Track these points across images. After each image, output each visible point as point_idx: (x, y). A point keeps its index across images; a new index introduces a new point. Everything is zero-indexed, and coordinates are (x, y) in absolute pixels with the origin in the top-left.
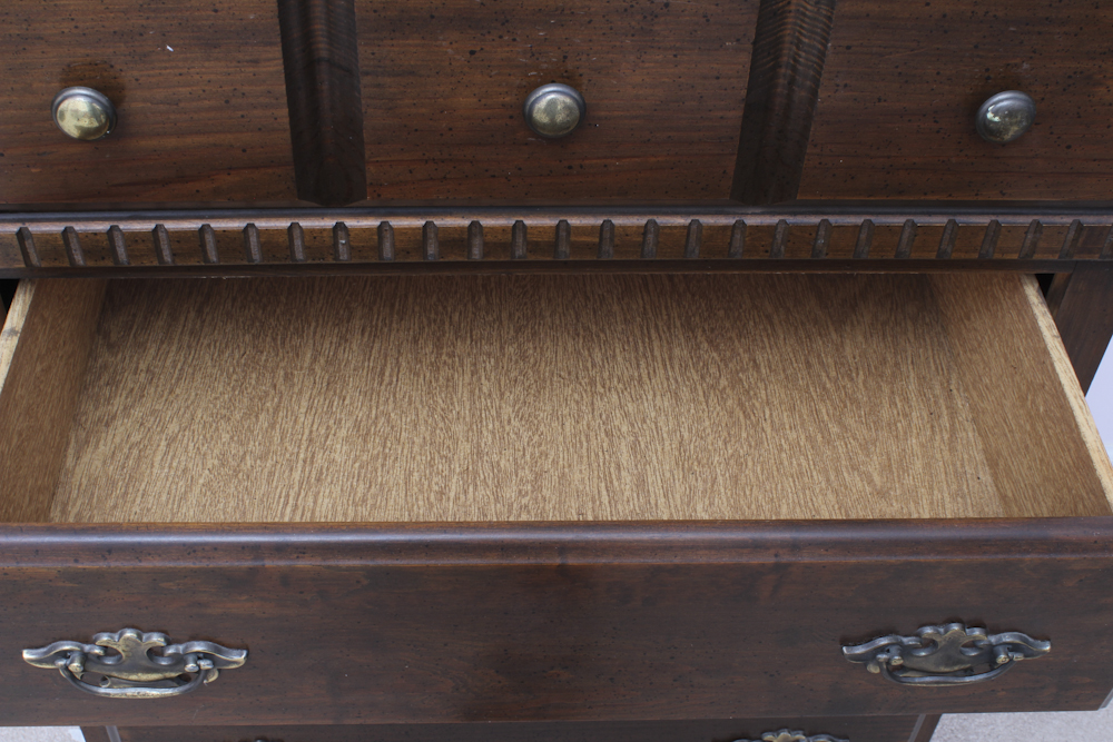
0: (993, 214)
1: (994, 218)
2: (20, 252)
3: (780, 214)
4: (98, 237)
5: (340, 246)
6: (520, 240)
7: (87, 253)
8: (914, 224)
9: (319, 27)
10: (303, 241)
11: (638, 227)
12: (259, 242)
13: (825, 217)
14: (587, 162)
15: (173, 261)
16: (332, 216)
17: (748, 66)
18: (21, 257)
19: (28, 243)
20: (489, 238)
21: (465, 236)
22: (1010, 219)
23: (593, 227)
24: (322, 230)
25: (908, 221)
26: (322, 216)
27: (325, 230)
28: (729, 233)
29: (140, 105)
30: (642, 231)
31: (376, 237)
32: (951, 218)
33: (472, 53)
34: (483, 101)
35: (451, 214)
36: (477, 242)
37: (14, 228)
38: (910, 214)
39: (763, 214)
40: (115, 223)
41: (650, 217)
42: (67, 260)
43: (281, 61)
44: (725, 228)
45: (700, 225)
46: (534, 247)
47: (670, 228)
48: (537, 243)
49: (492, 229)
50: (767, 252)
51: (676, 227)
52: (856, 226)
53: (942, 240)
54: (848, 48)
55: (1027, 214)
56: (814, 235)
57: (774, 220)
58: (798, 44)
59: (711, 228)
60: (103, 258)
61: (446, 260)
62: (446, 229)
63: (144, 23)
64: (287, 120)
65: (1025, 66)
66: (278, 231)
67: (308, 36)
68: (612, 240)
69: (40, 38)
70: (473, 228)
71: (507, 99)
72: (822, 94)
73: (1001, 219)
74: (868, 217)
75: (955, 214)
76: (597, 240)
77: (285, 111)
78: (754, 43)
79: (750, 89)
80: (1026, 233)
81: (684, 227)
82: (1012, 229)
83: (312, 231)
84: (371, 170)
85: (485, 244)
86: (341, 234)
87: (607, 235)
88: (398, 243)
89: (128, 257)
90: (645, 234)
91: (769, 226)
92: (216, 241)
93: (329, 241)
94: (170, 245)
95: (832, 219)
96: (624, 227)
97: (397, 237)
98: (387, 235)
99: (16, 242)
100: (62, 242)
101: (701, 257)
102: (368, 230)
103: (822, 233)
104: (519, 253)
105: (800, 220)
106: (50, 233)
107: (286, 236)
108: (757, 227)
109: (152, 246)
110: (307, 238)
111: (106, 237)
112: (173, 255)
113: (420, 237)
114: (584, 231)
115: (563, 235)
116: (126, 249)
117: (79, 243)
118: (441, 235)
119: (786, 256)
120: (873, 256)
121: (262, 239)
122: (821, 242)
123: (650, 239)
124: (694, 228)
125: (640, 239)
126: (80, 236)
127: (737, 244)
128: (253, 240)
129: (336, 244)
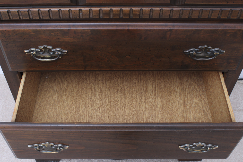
0: (231, 8)
1: (231, 9)
2: (8, 16)
3: (181, 7)
4: (26, 12)
5: (81, 15)
6: (121, 13)
7: (23, 16)
8: (212, 10)
10: (72, 13)
11: (149, 10)
12: (62, 13)
13: (192, 8)
15: (43, 18)
16: (78, 7)
18: (8, 17)
19: (10, 14)
20: (114, 13)
21: (109, 12)
22: (235, 9)
23: (138, 10)
24: (76, 11)
25: (211, 9)
26: (76, 7)
27: (77, 11)
28: (170, 12)
30: (149, 11)
31: (89, 12)
32: (221, 8)
35: (106, 7)
36: (112, 14)
37: (7, 10)
38: (211, 8)
39: (177, 7)
40: (29, 9)
41: (151, 8)
42: (19, 18)
44: (168, 11)
45: (163, 10)
46: (125, 15)
47: (156, 10)
48: (125, 14)
49: (115, 10)
50: (178, 16)
51: (157, 10)
52: (199, 10)
53: (219, 14)
55: (239, 8)
56: (189, 12)
57: (180, 9)
59: (165, 10)
60: (27, 17)
61: (105, 18)
62: (105, 11)
66: (66, 11)
68: (142, 13)
70: (111, 10)
73: (233, 9)
74: (202, 8)
75: (222, 8)
76: (139, 13)
80: (239, 12)
81: (159, 10)
82: (235, 11)
83: (74, 11)
85: (114, 14)
86: (81, 12)
87: (141, 12)
88: (93, 14)
89: (32, 17)
90: (150, 12)
91: (179, 10)
92: (52, 13)
93: (78, 13)
94: (42, 14)
95: (193, 9)
96: (145, 10)
97: (93, 12)
98: (91, 12)
99: (7, 13)
100: (17, 13)
101: (163, 17)
102: (87, 11)
103: (191, 12)
104: (121, 16)
105: (186, 9)
106: (15, 11)
107: (68, 12)
108: (176, 11)
109: (38, 14)
110: (73, 13)
111: (27, 12)
112: (42, 17)
113: (99, 12)
114: (136, 11)
115: (131, 12)
116: (32, 15)
117: (21, 13)
118: (103, 12)
119: (183, 17)
120: (202, 17)
121: (63, 13)
122: (191, 14)
123: (151, 13)
124: (161, 10)
125: (149, 13)
126: (21, 12)
127: (171, 14)
128: (61, 13)
129: (79, 14)
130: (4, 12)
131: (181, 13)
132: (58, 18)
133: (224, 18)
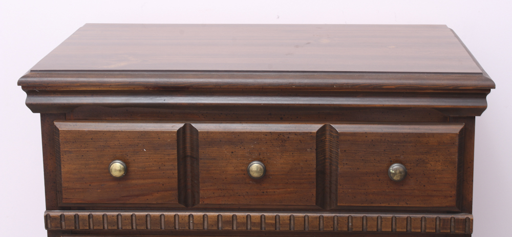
1: (408, 215)
2: (88, 223)
4: (114, 217)
5: (191, 223)
6: (249, 222)
7: (109, 223)
8: (381, 217)
9: (188, 145)
10: (179, 221)
11: (288, 217)
13: (350, 214)
14: (268, 190)
15: (136, 228)
16: (189, 211)
17: (315, 157)
18: (88, 225)
19: (91, 220)
20: (239, 221)
21: (231, 220)
22: (414, 216)
23: (273, 216)
24: (185, 216)
25: (379, 216)
26: (186, 211)
28: (318, 220)
29: (134, 168)
31: (202, 220)
32: (394, 215)
33: (232, 152)
34: (236, 169)
35: (226, 211)
36: (235, 222)
37: (88, 214)
38: (379, 213)
40: (120, 213)
41: (291, 214)
42: (102, 226)
43: (176, 155)
44: (316, 218)
45: (308, 217)
46: (253, 224)
47: (298, 217)
48: (255, 223)
49: (240, 217)
50: (332, 228)
51: (300, 217)
52: (360, 217)
53: (392, 223)
54: (345, 151)
55: (420, 214)
56: (347, 221)
57: (334, 215)
58: (331, 151)
59: (312, 217)
60: (114, 226)
61: (225, 229)
62: (225, 216)
63: (139, 142)
64: (177, 175)
65: (402, 157)
66: (171, 216)
67: (185, 148)
68: (279, 222)
69: (109, 146)
70: (234, 217)
71: (243, 168)
72: (340, 167)
73: (411, 216)
74: (364, 214)
76: (274, 222)
77: (176, 171)
78: (316, 150)
79: (317, 166)
80: (421, 221)
81: (302, 217)
82: (416, 219)
83: (182, 216)
84: (201, 192)
85: (237, 223)
86: (191, 218)
87: (278, 220)
88: (209, 222)
89: (122, 225)
90: (290, 220)
91: (331, 217)
92: (151, 220)
93: (187, 220)
94: (136, 221)
95: (352, 215)
96: (283, 217)
97: (209, 220)
98: (206, 219)
99: (87, 219)
100: (102, 219)
101: (310, 229)
102: (199, 216)
103: (350, 220)
104: (249, 227)
105: (341, 215)
106: (99, 216)
107: (173, 219)
108: (327, 218)
109: (130, 221)
110: (180, 219)
111: (116, 217)
112: (136, 225)
113: (216, 220)
114: (270, 218)
115: (263, 220)
116: (122, 222)
117: (107, 219)
118: (223, 219)
119: (339, 229)
120: (369, 230)
121: (166, 220)
122: (350, 224)
123: (292, 222)
124: (306, 218)
125: (289, 222)
126: (108, 217)
127: (321, 225)
128: (163, 220)
129: (189, 222)
130: (83, 216)
131: (336, 222)
132: (157, 228)
133: (401, 230)
